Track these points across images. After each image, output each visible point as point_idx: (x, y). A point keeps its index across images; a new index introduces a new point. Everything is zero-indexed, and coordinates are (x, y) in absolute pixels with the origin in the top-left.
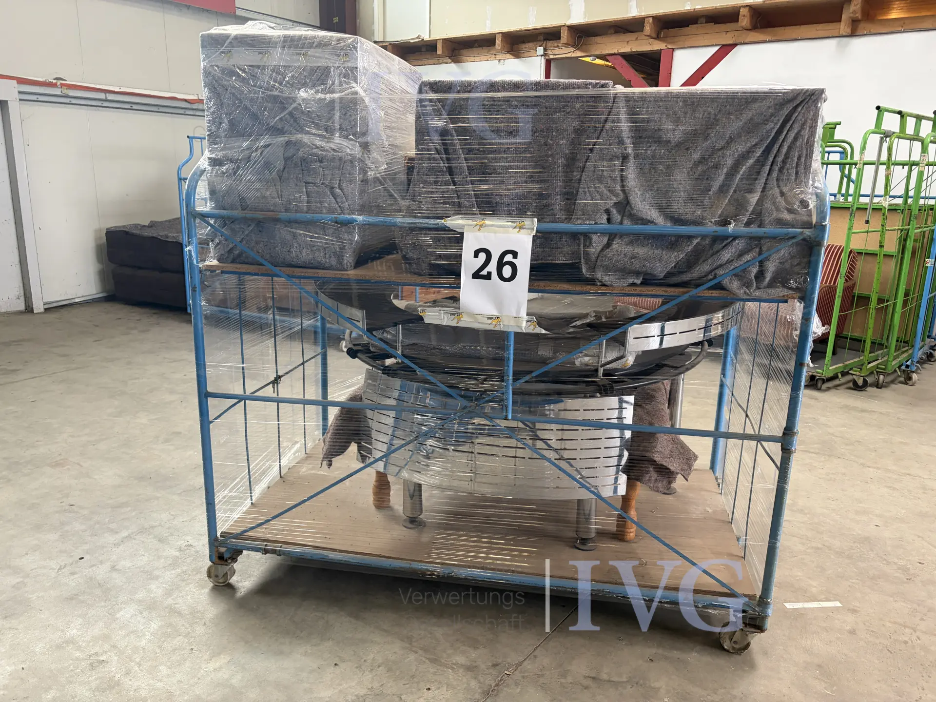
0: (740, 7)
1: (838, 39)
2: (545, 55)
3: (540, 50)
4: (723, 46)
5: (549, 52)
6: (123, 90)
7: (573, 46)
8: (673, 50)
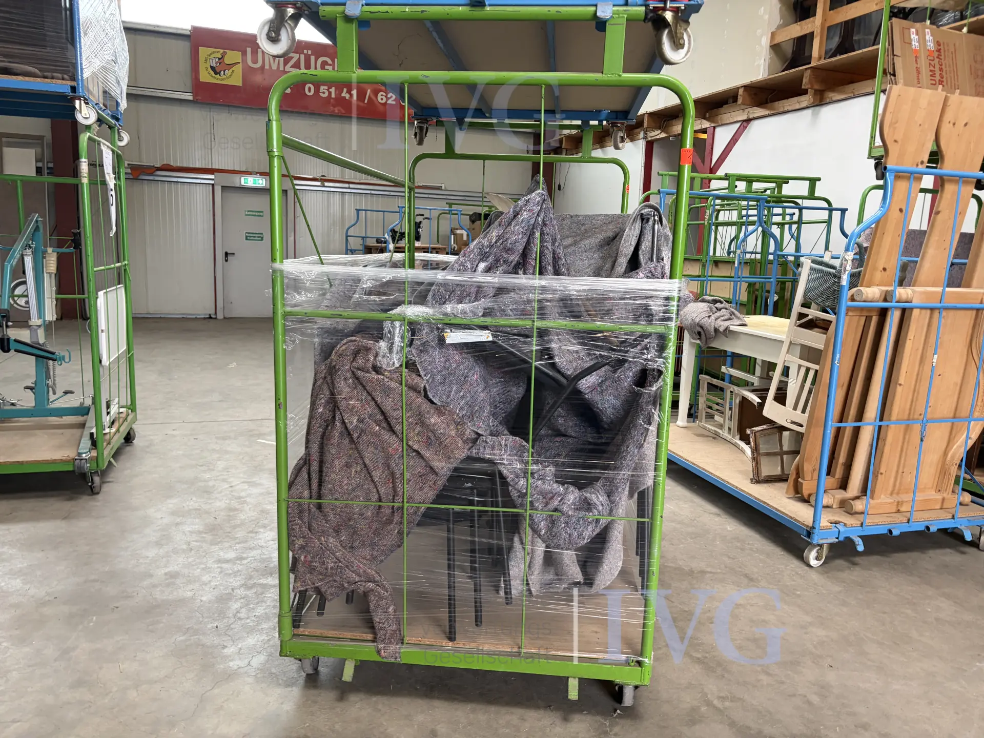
0: (739, 88)
1: (812, 108)
2: (645, 138)
3: (642, 135)
4: (744, 121)
5: (648, 136)
6: (362, 181)
7: (660, 129)
8: (714, 128)
